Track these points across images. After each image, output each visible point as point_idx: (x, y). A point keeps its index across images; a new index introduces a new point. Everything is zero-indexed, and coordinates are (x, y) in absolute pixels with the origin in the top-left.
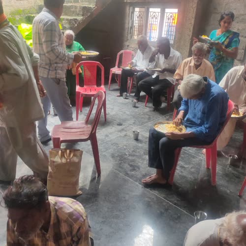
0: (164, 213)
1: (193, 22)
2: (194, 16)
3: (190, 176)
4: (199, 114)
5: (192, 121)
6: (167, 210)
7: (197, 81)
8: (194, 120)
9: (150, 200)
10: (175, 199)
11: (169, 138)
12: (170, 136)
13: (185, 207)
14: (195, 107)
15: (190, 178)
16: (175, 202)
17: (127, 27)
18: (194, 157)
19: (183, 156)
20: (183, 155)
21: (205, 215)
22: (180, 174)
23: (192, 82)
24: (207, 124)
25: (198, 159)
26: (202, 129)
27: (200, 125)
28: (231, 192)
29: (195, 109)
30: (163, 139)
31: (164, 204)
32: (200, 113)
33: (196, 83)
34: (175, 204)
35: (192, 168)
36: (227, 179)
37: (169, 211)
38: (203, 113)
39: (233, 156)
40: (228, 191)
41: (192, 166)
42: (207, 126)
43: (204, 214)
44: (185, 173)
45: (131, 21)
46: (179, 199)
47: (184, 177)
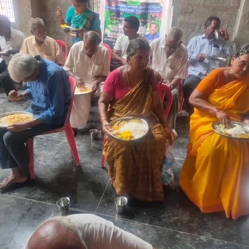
0: (26, 215)
3: (54, 163)
4: (43, 98)
5: (37, 107)
6: (29, 210)
7: (25, 62)
8: (39, 105)
9: (8, 206)
10: (38, 193)
11: (12, 132)
12: (12, 129)
13: (49, 199)
14: (37, 90)
15: (55, 165)
16: (39, 197)
18: (57, 142)
19: (46, 144)
20: (46, 142)
21: (68, 200)
22: (44, 164)
23: (20, 62)
24: (52, 106)
25: (62, 143)
26: (49, 112)
27: (46, 109)
28: (95, 166)
29: (37, 92)
30: (7, 134)
31: (26, 204)
32: (43, 96)
33: (24, 64)
34: (39, 199)
35: (56, 154)
36: (91, 155)
37: (32, 209)
38: (46, 95)
39: (94, 131)
40: (92, 167)
41: (56, 152)
42: (52, 108)
43: (66, 199)
44: (49, 162)
46: (43, 193)
47: (48, 166)
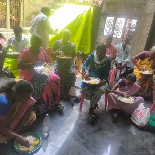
1: (149, 29)
2: (150, 25)
17: (101, 27)
45: (103, 24)
